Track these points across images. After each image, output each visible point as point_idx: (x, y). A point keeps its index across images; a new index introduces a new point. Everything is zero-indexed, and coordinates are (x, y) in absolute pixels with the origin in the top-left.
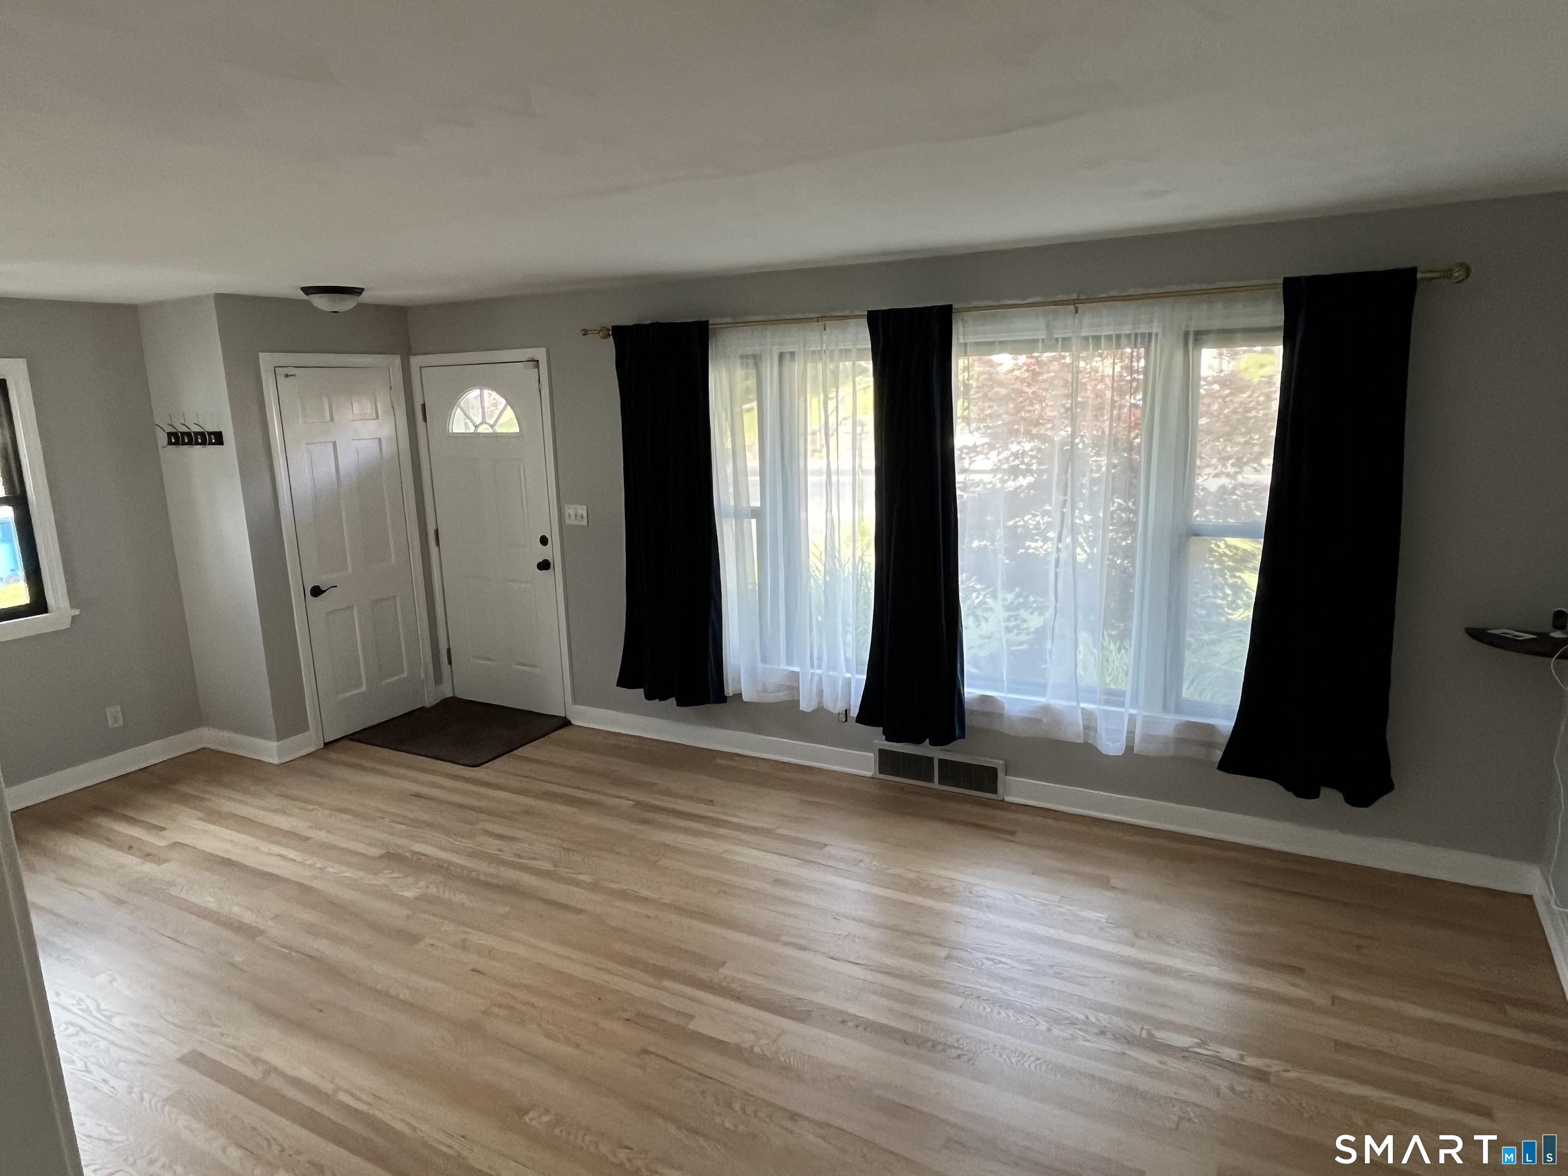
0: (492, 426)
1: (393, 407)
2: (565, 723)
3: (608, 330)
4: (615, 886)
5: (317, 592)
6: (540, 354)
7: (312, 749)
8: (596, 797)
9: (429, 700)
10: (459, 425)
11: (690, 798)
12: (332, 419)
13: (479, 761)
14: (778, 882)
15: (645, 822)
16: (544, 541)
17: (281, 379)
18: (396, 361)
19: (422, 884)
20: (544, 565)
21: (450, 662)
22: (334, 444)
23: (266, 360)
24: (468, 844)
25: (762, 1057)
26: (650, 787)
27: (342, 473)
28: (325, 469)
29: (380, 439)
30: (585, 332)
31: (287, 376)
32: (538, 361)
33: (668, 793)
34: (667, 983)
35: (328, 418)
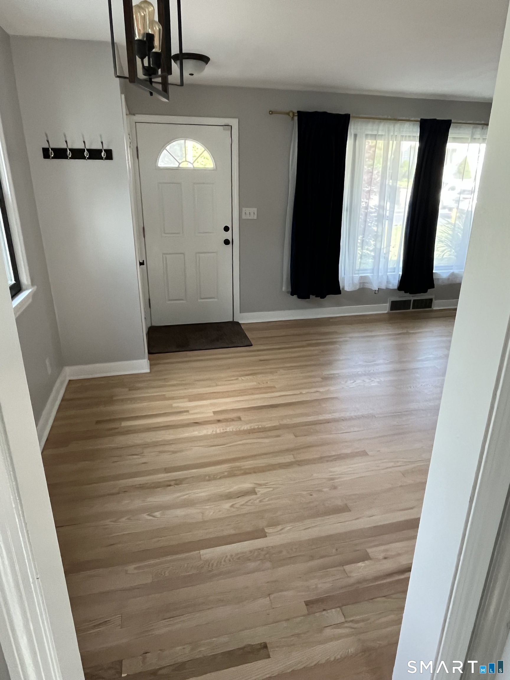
0: (192, 164)
2: (237, 323)
3: (294, 113)
6: (234, 122)
10: (165, 162)
16: (227, 229)
20: (226, 242)
21: (150, 306)
30: (272, 113)
32: (231, 126)
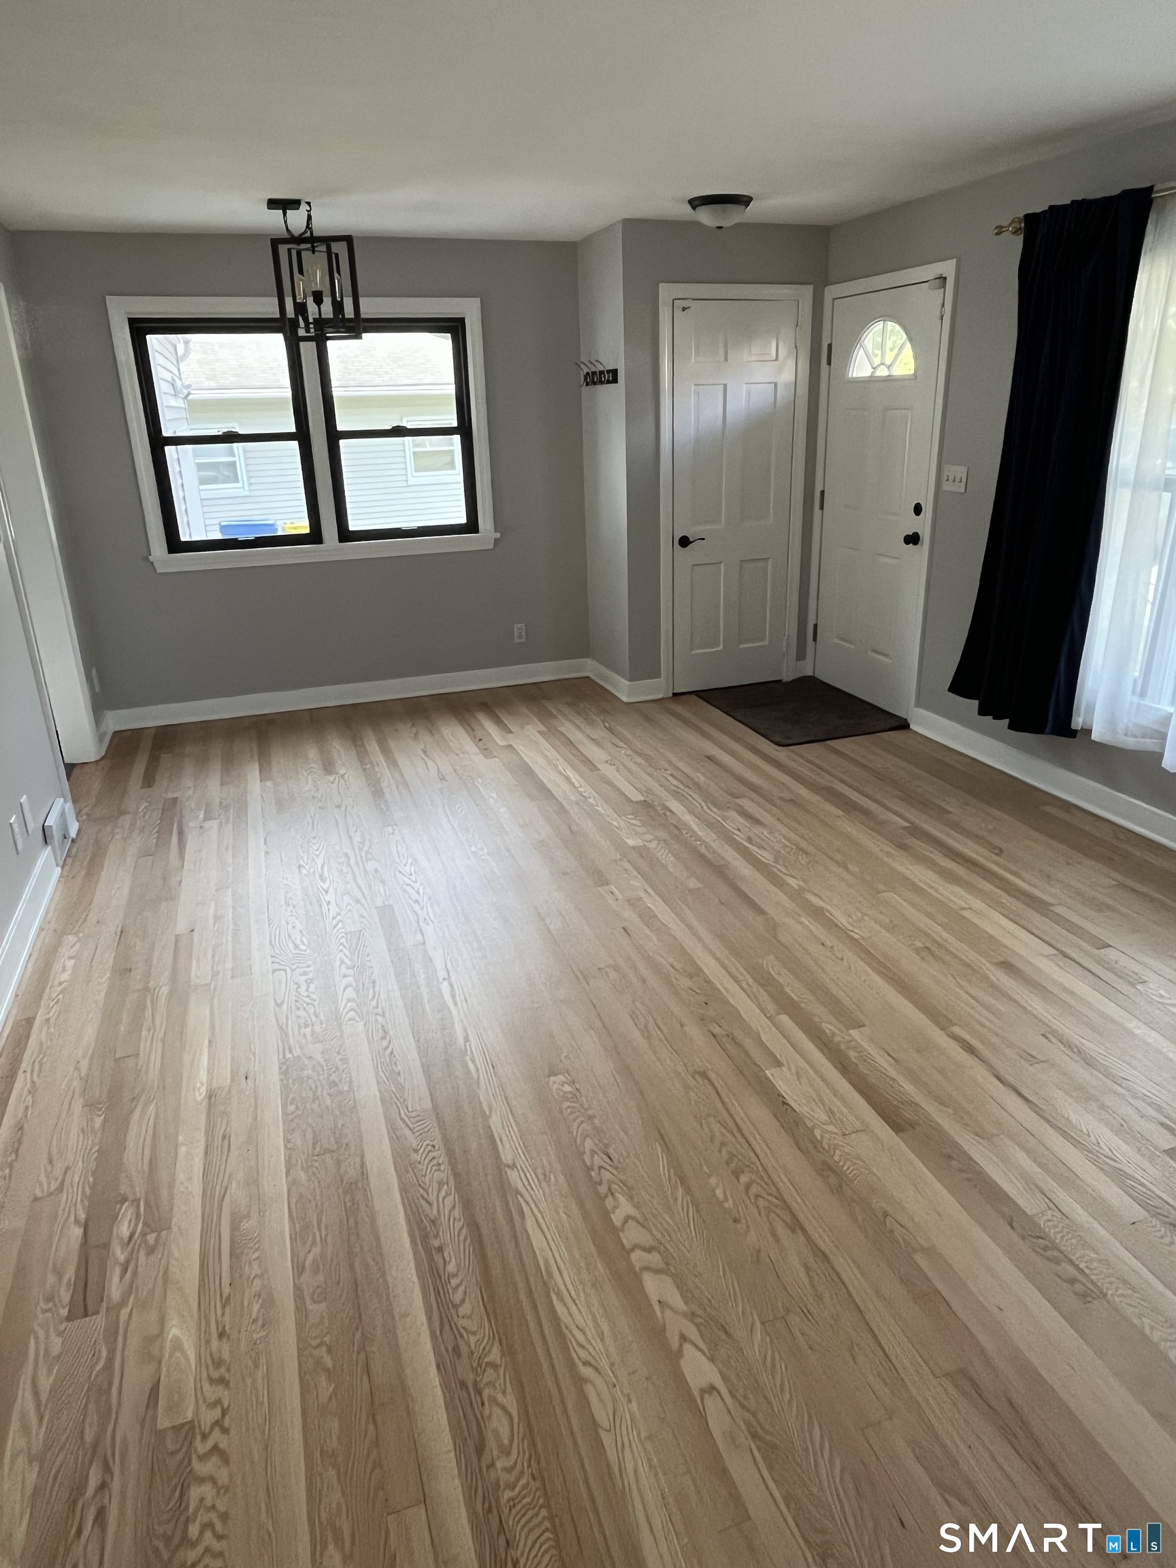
0: (889, 367)
1: (796, 347)
2: (904, 725)
3: (1020, 221)
4: (814, 900)
5: (684, 542)
6: (948, 268)
7: (660, 696)
8: (872, 806)
9: (787, 675)
10: (860, 367)
11: (978, 839)
12: (726, 360)
13: (790, 742)
14: (1008, 967)
15: (902, 847)
16: (918, 510)
17: (678, 312)
18: (807, 292)
19: (649, 837)
20: (913, 539)
21: (815, 639)
22: (725, 386)
23: (666, 292)
24: (714, 814)
25: (816, 1144)
26: (941, 814)
27: (729, 421)
28: (711, 413)
29: (776, 385)
30: (999, 230)
31: (684, 309)
32: (945, 278)
33: (957, 827)
34: (784, 1019)
35: (722, 359)
